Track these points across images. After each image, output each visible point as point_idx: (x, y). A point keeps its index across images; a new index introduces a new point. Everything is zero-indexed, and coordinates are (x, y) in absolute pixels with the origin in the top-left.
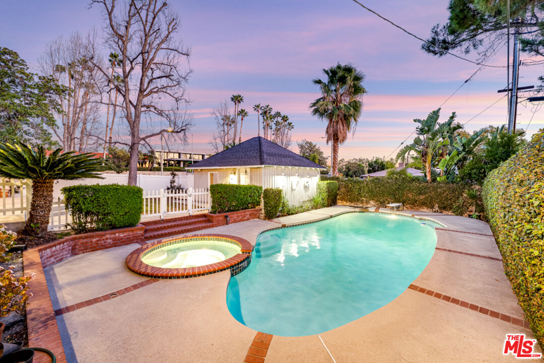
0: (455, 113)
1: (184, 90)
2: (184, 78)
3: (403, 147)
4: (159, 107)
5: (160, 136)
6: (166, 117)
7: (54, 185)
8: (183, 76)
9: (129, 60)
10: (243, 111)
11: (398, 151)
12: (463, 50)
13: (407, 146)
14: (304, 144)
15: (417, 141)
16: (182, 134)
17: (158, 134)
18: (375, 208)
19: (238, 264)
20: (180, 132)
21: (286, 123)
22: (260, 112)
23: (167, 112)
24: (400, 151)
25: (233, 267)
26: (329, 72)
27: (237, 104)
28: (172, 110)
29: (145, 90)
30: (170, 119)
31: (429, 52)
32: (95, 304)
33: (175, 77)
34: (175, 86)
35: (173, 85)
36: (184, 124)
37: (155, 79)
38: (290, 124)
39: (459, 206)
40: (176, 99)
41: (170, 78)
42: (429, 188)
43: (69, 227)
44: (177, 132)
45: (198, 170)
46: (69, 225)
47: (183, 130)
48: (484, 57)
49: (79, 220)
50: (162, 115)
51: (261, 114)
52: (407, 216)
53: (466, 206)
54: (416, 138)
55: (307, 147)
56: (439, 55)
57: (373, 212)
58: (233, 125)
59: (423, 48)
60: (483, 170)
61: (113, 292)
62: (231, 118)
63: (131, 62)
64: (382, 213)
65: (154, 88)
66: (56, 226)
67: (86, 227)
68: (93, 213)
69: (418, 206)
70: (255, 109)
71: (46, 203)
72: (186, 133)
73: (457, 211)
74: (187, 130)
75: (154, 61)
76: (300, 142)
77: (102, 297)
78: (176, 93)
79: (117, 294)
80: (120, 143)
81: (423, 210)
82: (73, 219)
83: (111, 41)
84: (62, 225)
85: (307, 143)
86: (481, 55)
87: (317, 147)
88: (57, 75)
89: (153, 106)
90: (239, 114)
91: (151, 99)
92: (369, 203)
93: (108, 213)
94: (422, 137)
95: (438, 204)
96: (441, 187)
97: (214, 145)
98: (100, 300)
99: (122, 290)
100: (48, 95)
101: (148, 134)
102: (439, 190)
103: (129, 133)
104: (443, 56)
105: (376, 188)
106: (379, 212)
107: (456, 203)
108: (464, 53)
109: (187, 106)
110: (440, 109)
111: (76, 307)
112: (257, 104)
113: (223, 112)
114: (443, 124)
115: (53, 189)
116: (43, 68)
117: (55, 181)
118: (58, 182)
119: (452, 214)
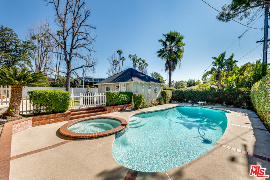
0: (233, 54)
1: (93, 46)
2: (93, 40)
3: (206, 72)
4: (81, 54)
5: (81, 68)
6: (84, 59)
7: (23, 89)
8: (93, 38)
9: (66, 31)
10: (123, 58)
11: (203, 74)
12: (239, 18)
13: (208, 72)
14: (154, 74)
15: (213, 69)
16: (92, 68)
17: (81, 67)
18: (192, 104)
19: (119, 131)
20: (91, 66)
21: (145, 63)
22: (132, 58)
23: (85, 57)
24: (204, 74)
25: (117, 133)
26: (166, 35)
27: (120, 54)
28: (88, 56)
29: (74, 46)
30: (86, 60)
31: (220, 20)
32: (39, 152)
33: (89, 39)
34: (89, 44)
35: (88, 43)
36: (93, 63)
37: (79, 40)
38: (146, 64)
39: (237, 103)
40: (89, 50)
41: (86, 39)
42: (220, 93)
43: (31, 112)
44: (90, 67)
45: (100, 85)
46: (31, 111)
47: (93, 65)
48: (251, 20)
49: (37, 108)
50: (82, 58)
51: (132, 59)
52: (209, 108)
53: (241, 103)
54: (212, 68)
55: (155, 75)
56: (226, 21)
57: (191, 106)
58: (118, 65)
59: (217, 18)
60: (250, 83)
61: (50, 145)
62: (117, 61)
63: (67, 32)
64: (195, 106)
65: (79, 45)
66: (25, 111)
67: (40, 112)
68: (44, 105)
69: (214, 103)
70: (129, 57)
71: (18, 98)
72: (94, 67)
73: (236, 105)
74: (95, 66)
75: (78, 31)
76: (152, 73)
77: (44, 148)
78: (90, 47)
79: (52, 147)
80: (61, 72)
81: (217, 105)
82: (34, 108)
83: (57, 21)
84: (28, 111)
85: (155, 73)
86: (250, 19)
87: (160, 75)
88: (33, 41)
89: (78, 54)
90: (121, 59)
91: (77, 50)
92: (188, 102)
93: (52, 105)
94: (215, 67)
95: (225, 102)
96: (227, 93)
97: (109, 74)
98: (42, 150)
99: (55, 145)
100: (28, 50)
101: (76, 68)
102: (226, 94)
103: (66, 67)
104: (228, 22)
105: (192, 94)
106: (194, 106)
107: (235, 101)
108: (239, 20)
109: (95, 54)
110: (225, 52)
111: (28, 154)
112: (130, 54)
113: (113, 58)
114: (227, 60)
115: (23, 91)
116: (26, 37)
117: (23, 87)
118: (25, 88)
119: (233, 107)
